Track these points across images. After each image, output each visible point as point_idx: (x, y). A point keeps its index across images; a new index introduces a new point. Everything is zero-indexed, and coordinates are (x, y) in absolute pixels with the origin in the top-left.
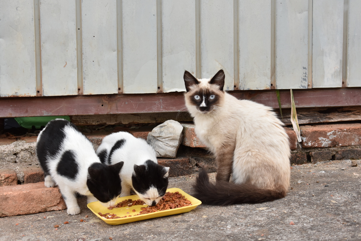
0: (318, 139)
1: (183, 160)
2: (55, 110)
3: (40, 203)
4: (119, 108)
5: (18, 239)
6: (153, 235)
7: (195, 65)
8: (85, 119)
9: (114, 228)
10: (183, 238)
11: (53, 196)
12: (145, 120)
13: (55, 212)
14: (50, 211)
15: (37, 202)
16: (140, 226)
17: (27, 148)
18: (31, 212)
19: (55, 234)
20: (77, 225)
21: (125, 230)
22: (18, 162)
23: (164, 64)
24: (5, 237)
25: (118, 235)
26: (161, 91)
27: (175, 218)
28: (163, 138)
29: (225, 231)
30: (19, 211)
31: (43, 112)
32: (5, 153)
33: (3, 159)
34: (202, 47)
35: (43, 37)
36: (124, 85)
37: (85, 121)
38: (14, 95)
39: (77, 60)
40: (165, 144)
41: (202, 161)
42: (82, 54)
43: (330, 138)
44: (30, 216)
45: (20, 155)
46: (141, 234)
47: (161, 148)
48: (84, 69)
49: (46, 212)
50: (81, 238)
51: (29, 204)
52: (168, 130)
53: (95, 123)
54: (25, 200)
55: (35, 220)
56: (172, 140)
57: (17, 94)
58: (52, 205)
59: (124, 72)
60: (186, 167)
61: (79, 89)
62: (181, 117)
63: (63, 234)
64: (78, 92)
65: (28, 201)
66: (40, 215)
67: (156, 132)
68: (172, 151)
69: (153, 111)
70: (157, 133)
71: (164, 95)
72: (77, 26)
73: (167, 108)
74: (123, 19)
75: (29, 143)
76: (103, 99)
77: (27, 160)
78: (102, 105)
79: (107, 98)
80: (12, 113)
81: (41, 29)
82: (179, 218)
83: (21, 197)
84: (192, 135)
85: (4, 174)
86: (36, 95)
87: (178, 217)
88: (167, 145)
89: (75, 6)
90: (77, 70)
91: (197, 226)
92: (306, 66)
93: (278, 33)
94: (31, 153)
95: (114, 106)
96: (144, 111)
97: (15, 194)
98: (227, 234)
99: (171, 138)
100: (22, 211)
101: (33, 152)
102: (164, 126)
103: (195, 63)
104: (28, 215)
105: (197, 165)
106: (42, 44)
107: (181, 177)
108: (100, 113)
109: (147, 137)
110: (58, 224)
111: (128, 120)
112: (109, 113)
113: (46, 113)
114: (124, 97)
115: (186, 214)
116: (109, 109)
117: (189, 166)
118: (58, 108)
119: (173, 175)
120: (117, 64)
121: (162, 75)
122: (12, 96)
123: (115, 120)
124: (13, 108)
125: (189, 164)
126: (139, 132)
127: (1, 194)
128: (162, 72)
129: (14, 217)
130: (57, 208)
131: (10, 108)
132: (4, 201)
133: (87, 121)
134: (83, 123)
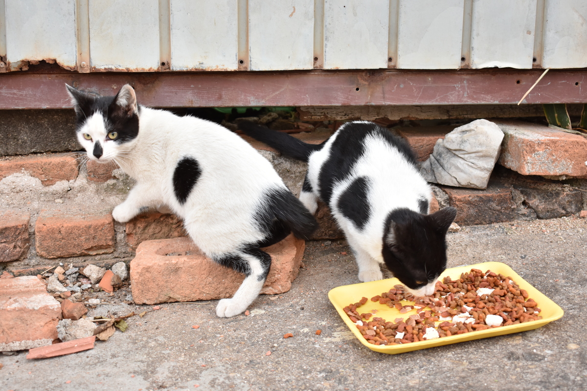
1: (502, 194)
2: (271, 96)
3: (239, 280)
4: (386, 96)
5: (193, 378)
7: (534, 18)
8: (324, 110)
12: (430, 113)
13: (267, 298)
15: (233, 278)
18: (222, 296)
19: (266, 367)
20: (310, 345)
23: (476, 15)
24: (168, 365)
26: (466, 65)
28: (465, 152)
30: (200, 293)
31: (249, 98)
36: (399, 53)
37: (323, 114)
38: (197, 68)
39: (315, 4)
40: (470, 164)
41: (535, 197)
47: (462, 171)
48: (327, 20)
51: (219, 281)
52: (476, 139)
53: (341, 118)
54: (211, 274)
56: (482, 156)
57: (203, 65)
59: (401, 28)
60: (505, 208)
61: (316, 59)
62: (494, 109)
63: (281, 372)
64: (314, 64)
65: (216, 276)
67: (454, 140)
68: (482, 178)
69: (448, 102)
70: (455, 144)
71: (471, 72)
73: (475, 96)
76: (359, 79)
78: (357, 89)
79: (366, 75)
80: (194, 100)
82: (517, 345)
83: (203, 268)
84: (525, 152)
86: (237, 68)
87: (515, 343)
88: (473, 166)
90: (313, 23)
91: (565, 377)
95: (378, 91)
96: (433, 102)
97: (193, 263)
99: (481, 154)
100: (204, 295)
102: (470, 131)
103: (535, 14)
105: (524, 203)
107: (496, 226)
108: (353, 104)
109: (434, 147)
110: (272, 336)
111: (399, 114)
112: (368, 104)
113: (254, 101)
114: (397, 74)
115: (530, 335)
116: (369, 96)
117: (512, 206)
118: (277, 93)
119: (480, 221)
120: (388, 13)
121: (471, 35)
122: (194, 70)
123: (376, 113)
124: (195, 91)
125: (511, 203)
126: (418, 136)
127: (167, 262)
128: (471, 29)
129: (190, 304)
130: (270, 290)
131: (191, 90)
132: (172, 274)
133: (327, 114)
134: (320, 116)
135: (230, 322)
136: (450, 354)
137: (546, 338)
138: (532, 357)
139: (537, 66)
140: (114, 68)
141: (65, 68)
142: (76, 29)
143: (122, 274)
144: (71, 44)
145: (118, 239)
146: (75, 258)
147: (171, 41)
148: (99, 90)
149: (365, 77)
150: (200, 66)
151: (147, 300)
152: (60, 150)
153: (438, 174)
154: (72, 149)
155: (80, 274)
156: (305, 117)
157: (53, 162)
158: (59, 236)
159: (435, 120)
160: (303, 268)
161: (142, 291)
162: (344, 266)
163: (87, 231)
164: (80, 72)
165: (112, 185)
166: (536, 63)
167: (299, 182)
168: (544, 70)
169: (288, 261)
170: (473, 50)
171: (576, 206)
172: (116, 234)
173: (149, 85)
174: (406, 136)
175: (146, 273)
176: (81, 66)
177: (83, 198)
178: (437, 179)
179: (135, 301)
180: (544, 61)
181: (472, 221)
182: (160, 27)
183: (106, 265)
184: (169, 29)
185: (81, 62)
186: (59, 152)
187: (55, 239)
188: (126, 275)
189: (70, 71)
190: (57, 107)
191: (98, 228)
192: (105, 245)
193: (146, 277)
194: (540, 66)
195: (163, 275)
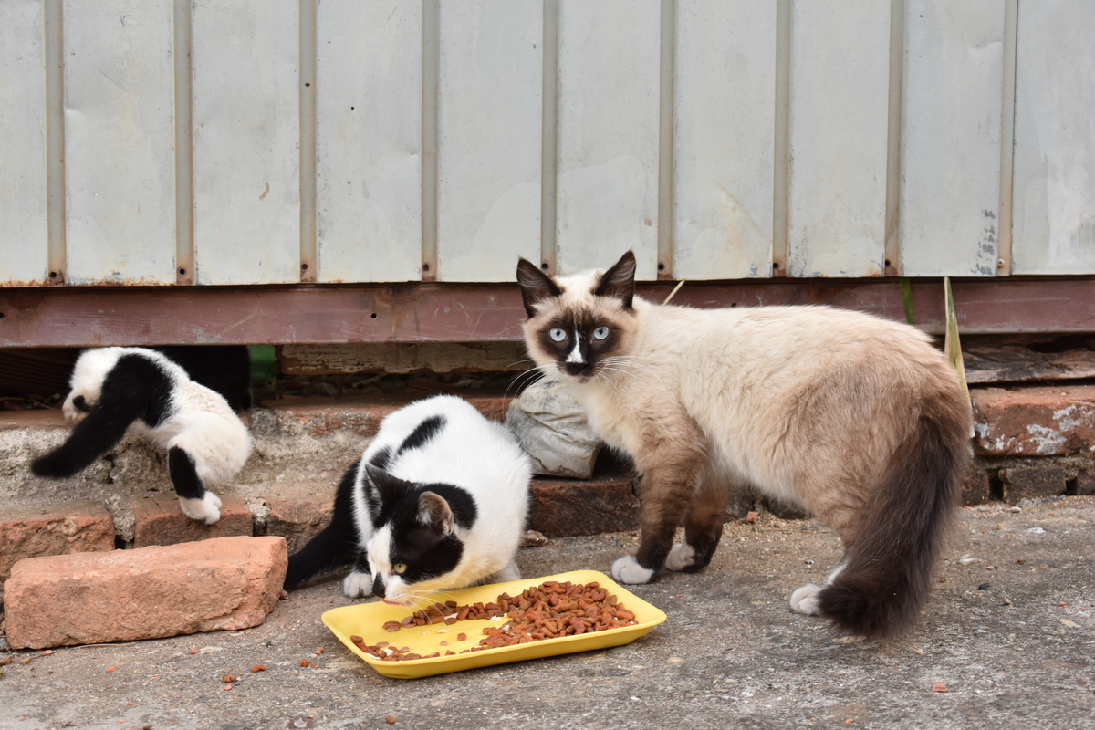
0: (1025, 431)
1: (615, 485)
2: (232, 327)
3: (181, 606)
4: (422, 326)
5: (114, 716)
6: (517, 714)
7: (656, 200)
8: (322, 356)
9: (400, 689)
10: (607, 723)
11: (221, 585)
13: (226, 634)
14: (209, 632)
15: (172, 602)
16: (479, 683)
18: (154, 633)
19: (224, 700)
20: (292, 677)
21: (435, 694)
22: (117, 481)
23: (561, 195)
24: (75, 707)
25: (414, 710)
27: (586, 663)
28: (553, 417)
29: (735, 706)
30: (119, 629)
31: (194, 331)
34: (678, 145)
35: (200, 109)
36: (440, 256)
37: (320, 363)
38: (109, 280)
39: (301, 179)
40: (561, 436)
42: (314, 160)
43: (1063, 427)
44: (150, 644)
45: (124, 461)
46: (483, 709)
47: (549, 448)
48: (322, 205)
49: (199, 636)
50: (302, 716)
51: (149, 608)
53: (351, 369)
54: (135, 596)
55: (165, 656)
56: (581, 423)
57: (118, 277)
58: (216, 614)
59: (442, 217)
60: (621, 507)
61: (304, 267)
63: (247, 704)
64: (302, 276)
65: (144, 600)
66: (181, 642)
67: (534, 398)
68: (581, 458)
70: (537, 404)
72: (301, 76)
74: (441, 57)
76: (376, 298)
77: (143, 477)
78: (374, 316)
79: (387, 292)
80: (103, 334)
81: (194, 83)
82: (596, 662)
83: (124, 586)
85: (74, 518)
86: (175, 280)
87: (594, 660)
88: (566, 438)
89: (298, 17)
90: (299, 209)
91: (652, 688)
92: (994, 208)
93: (911, 108)
94: (157, 454)
95: (408, 319)
96: (499, 336)
97: (106, 580)
98: (742, 717)
99: (577, 420)
100: (125, 631)
103: (656, 193)
104: (144, 643)
106: (196, 126)
107: (606, 537)
108: (367, 340)
109: (507, 414)
110: (234, 672)
111: (449, 360)
112: (392, 340)
113: (203, 336)
114: (437, 291)
115: (618, 652)
116: (394, 327)
117: (632, 504)
118: (242, 322)
119: (581, 529)
120: (420, 192)
121: (555, 227)
122: (104, 284)
123: (410, 360)
124: (106, 320)
125: (631, 499)
127: (66, 578)
128: (555, 218)
129: (102, 647)
130: (231, 622)
131: (98, 318)
132: (72, 597)
133: (328, 362)
134: (315, 366)
135: (167, 662)
136: (496, 675)
137: (640, 654)
138: (612, 672)
139: (667, 276)
147: (67, 236)
149: (386, 296)
150: (113, 278)
151: (32, 641)
156: (290, 369)
161: (24, 627)
166: (664, 272)
167: (279, 473)
168: (678, 282)
169: (258, 576)
170: (559, 251)
171: (741, 505)
173: (28, 310)
175: (31, 597)
179: (11, 644)
180: (675, 268)
181: (567, 530)
182: (49, 216)
184: (64, 218)
193: (30, 604)
194: (671, 277)
195: (59, 600)
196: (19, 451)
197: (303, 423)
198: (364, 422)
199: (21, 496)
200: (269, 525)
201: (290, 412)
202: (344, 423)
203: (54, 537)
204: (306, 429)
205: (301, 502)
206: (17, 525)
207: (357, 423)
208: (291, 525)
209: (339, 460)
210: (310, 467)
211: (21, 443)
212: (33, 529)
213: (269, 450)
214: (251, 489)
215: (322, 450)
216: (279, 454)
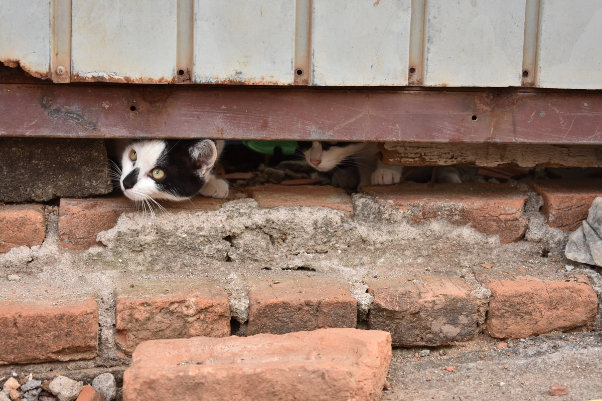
2: (343, 125)
4: (519, 129)
8: (420, 150)
11: (330, 387)
12: (581, 158)
17: (260, 222)
22: (234, 260)
31: (308, 128)
32: (201, 233)
33: (194, 249)
36: (541, 63)
37: (418, 156)
38: (232, 79)
45: (241, 242)
48: (432, 12)
53: (445, 162)
54: (248, 394)
57: (241, 76)
59: (544, 26)
61: (412, 70)
64: (409, 79)
65: (256, 397)
75: (267, 211)
76: (478, 102)
77: (258, 257)
78: (474, 118)
79: (488, 97)
80: (225, 128)
83: (237, 384)
85: (193, 300)
86: (293, 81)
90: (410, 15)
94: (271, 236)
95: (506, 120)
96: (589, 140)
101: (275, 236)
108: (466, 140)
109: (590, 210)
111: (535, 158)
112: (490, 140)
113: (316, 132)
114: (535, 96)
116: (492, 129)
118: (352, 120)
120: (525, 2)
122: (227, 83)
123: (499, 157)
124: (228, 115)
126: (563, 192)
127: (181, 374)
131: (221, 113)
132: (187, 392)
133: (425, 155)
134: (413, 158)
140: (106, 76)
141: (33, 74)
142: (52, 15)
143: (107, 392)
144: (44, 38)
145: (104, 337)
146: (36, 366)
147: (195, 37)
148: (83, 109)
149: (486, 100)
150: (236, 77)
152: (19, 200)
153: (596, 251)
154: (37, 199)
155: (43, 391)
156: (391, 160)
157: (7, 218)
158: (14, 331)
159: (589, 168)
160: (387, 390)
162: (452, 389)
163: (57, 324)
164: (55, 81)
165: (95, 256)
167: (380, 257)
169: (367, 377)
172: (101, 330)
173: (158, 104)
174: (545, 193)
175: (149, 390)
176: (56, 72)
177: (51, 274)
178: (594, 258)
182: (178, 17)
183: (83, 377)
184: (192, 20)
185: (57, 67)
186: (17, 203)
187: (8, 336)
188: (114, 393)
189: (39, 80)
190: (18, 133)
191: (74, 320)
192: (83, 345)
193: (147, 396)
195: (174, 394)
196: (147, 231)
197: (402, 212)
198: (457, 212)
199: (149, 270)
200: (373, 312)
201: (391, 201)
202: (439, 213)
203: (175, 317)
204: (405, 217)
205: (401, 290)
206: (143, 304)
207: (451, 213)
208: (393, 312)
209: (434, 247)
210: (407, 253)
211: (150, 223)
212: (156, 308)
213: (371, 236)
214: (354, 272)
215: (419, 237)
216: (381, 239)
